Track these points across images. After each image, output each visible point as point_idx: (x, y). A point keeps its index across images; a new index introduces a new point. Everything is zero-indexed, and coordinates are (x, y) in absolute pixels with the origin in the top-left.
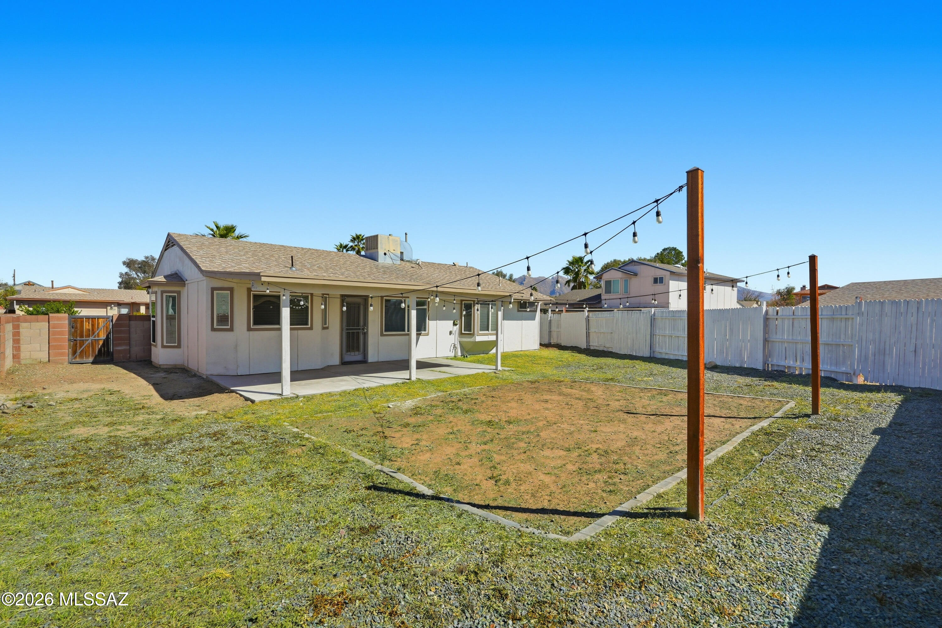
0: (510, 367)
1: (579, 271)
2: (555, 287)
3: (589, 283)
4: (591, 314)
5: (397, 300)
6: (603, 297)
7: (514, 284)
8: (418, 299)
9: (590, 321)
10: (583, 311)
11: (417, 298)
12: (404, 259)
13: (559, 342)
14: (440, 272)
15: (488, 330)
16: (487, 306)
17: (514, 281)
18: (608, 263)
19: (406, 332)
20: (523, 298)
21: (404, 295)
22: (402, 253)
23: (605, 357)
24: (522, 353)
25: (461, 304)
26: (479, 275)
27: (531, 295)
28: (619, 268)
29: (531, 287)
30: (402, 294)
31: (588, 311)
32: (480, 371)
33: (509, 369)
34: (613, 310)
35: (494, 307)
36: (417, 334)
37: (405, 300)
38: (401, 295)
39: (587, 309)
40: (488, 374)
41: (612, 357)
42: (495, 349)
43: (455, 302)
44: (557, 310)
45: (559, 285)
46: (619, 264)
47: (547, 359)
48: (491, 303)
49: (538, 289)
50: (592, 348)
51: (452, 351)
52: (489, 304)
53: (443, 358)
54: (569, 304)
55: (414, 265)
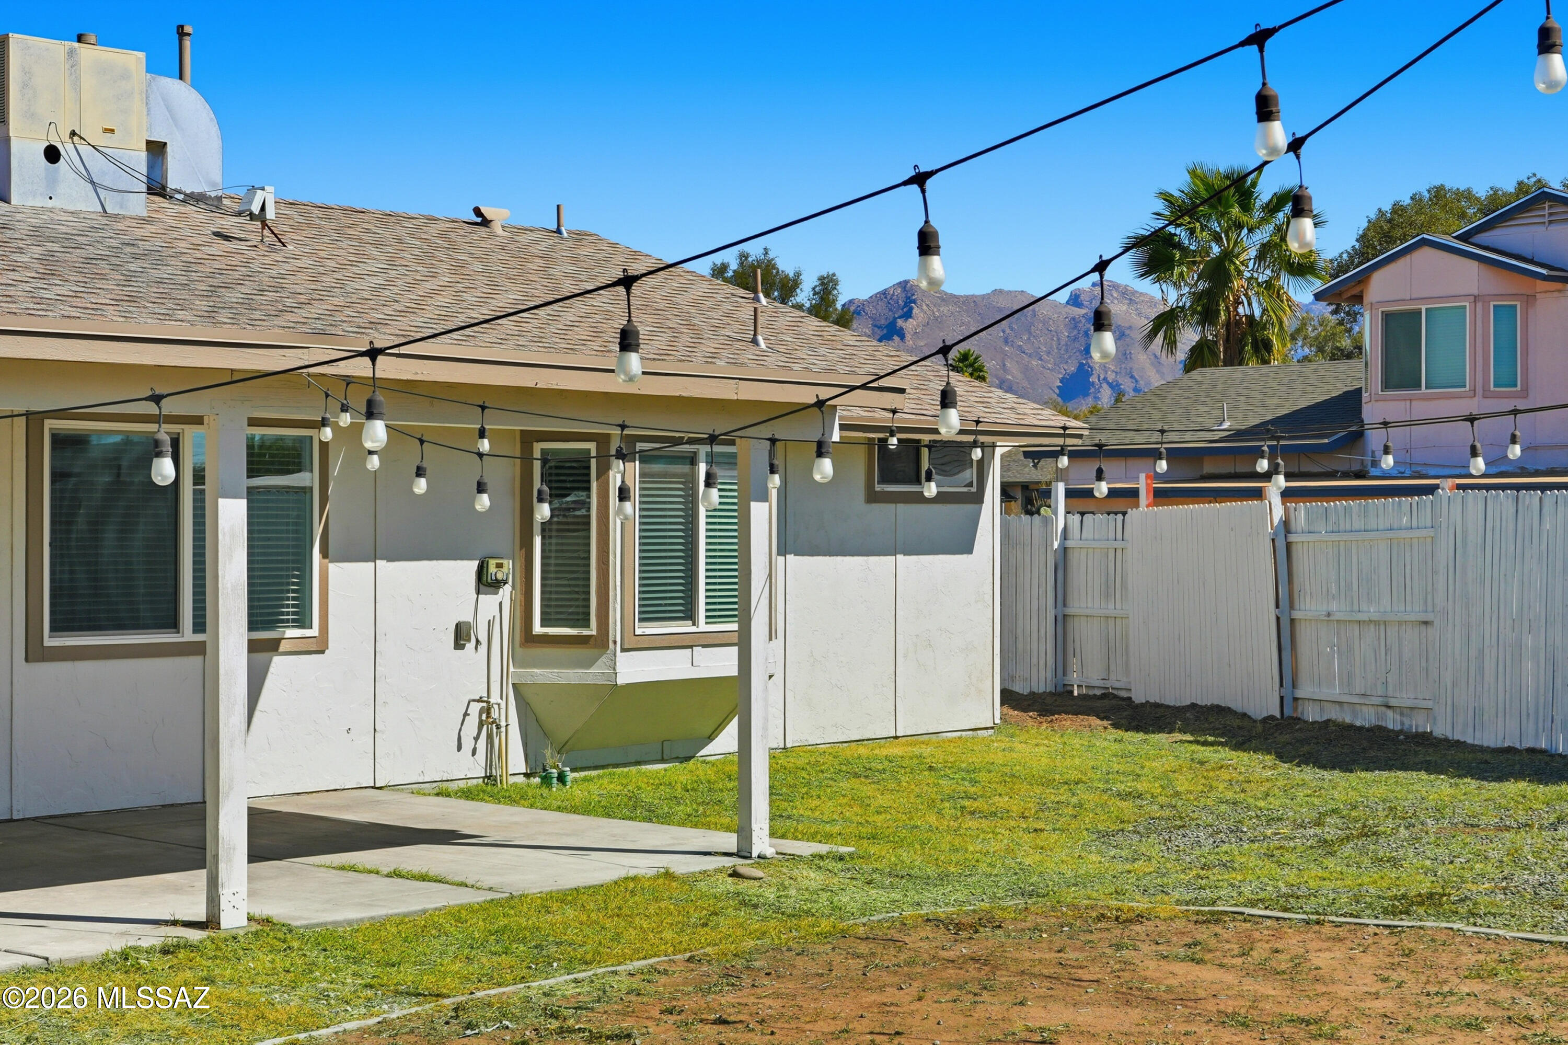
0: (828, 838)
1: (1227, 256)
2: (1087, 351)
3: (1290, 324)
4: (1302, 511)
5: (128, 441)
6: (1371, 412)
7: (847, 336)
8: (258, 432)
9: (1297, 551)
10: (1258, 494)
11: (253, 422)
12: (172, 184)
13: (1117, 680)
14: (392, 263)
15: (690, 615)
16: (685, 469)
17: (844, 320)
18: (1398, 209)
19: (187, 634)
20: (902, 420)
21: (170, 407)
22: (156, 149)
23: (1389, 767)
24: (895, 750)
25: (526, 459)
26: (627, 281)
27: (947, 399)
28: (1464, 238)
29: (945, 350)
30: (157, 399)
31: (1287, 494)
32: (644, 866)
33: (823, 849)
34: (1431, 490)
35: (721, 474)
36: (254, 647)
37: (176, 443)
38: (151, 409)
39: (1281, 481)
40: (690, 880)
41: (1432, 768)
42: (732, 728)
43: (485, 445)
44: (1102, 488)
45: (1108, 339)
46: (1462, 216)
47: (1048, 783)
48: (703, 450)
49: (990, 364)
50: (1312, 714)
51: (468, 744)
52: (692, 460)
53: (416, 789)
54: (1174, 455)
55: (228, 224)
